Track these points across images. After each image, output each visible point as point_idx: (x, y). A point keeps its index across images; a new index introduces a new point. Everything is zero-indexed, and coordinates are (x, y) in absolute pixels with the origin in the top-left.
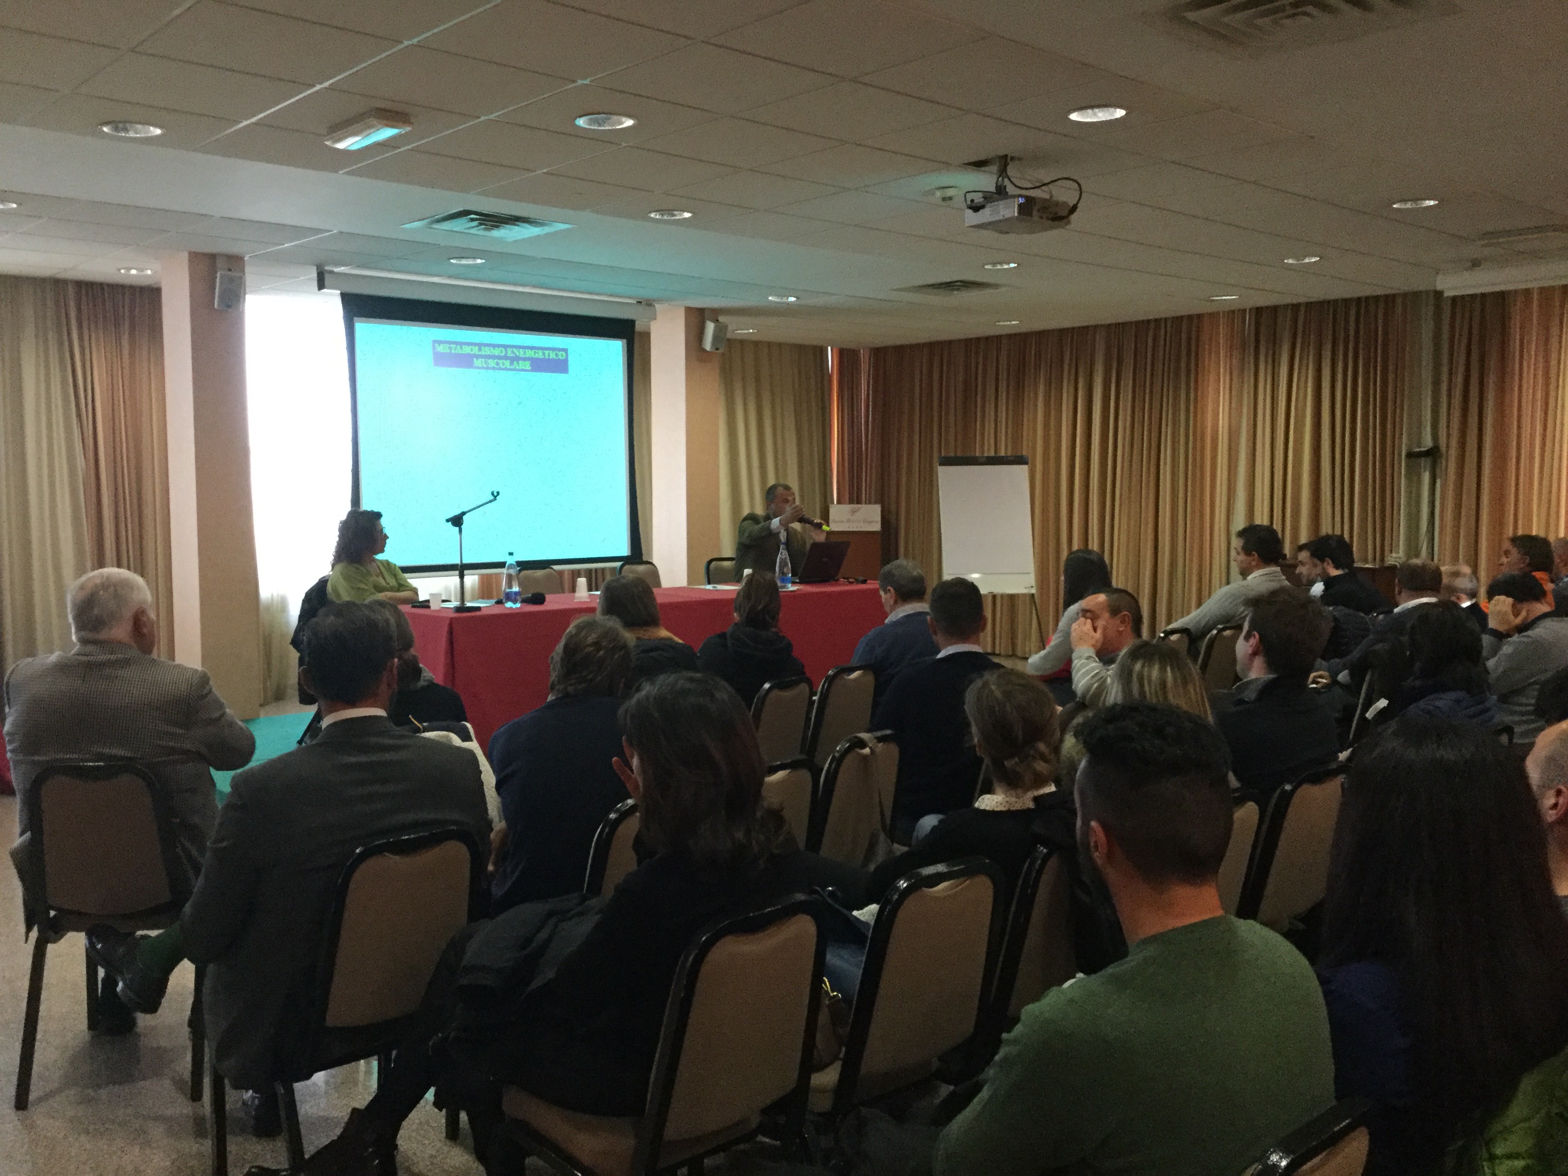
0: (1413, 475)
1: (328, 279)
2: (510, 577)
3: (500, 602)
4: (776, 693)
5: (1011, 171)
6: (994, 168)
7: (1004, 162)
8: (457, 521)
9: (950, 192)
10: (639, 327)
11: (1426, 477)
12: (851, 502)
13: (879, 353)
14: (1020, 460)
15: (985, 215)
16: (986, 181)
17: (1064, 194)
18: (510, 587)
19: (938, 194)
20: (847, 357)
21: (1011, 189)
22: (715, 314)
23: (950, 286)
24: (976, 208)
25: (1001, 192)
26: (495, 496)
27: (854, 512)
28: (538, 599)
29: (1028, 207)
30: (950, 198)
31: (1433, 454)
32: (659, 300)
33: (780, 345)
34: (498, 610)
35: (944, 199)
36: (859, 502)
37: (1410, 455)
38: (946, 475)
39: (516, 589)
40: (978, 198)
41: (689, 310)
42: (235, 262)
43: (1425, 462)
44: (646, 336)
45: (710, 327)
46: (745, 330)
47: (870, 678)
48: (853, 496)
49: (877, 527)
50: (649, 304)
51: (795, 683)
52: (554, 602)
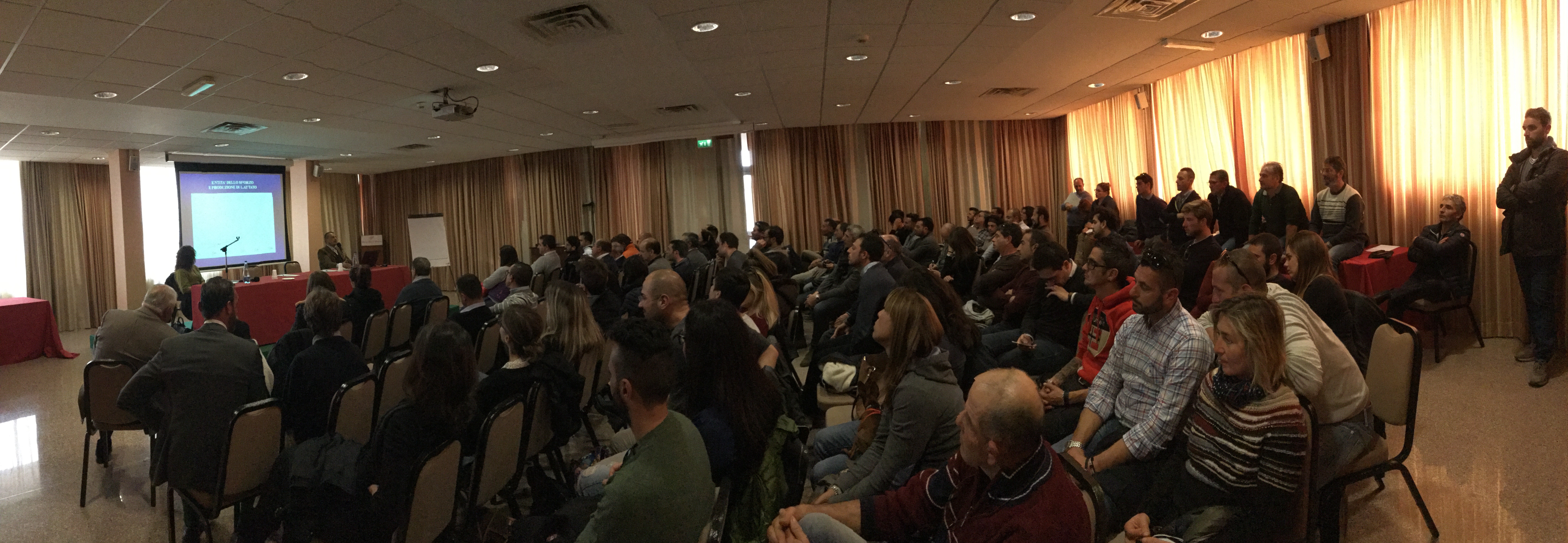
0: (585, 213)
1: (170, 157)
2: (246, 272)
3: (241, 281)
4: (377, 318)
5: (449, 93)
6: (442, 94)
7: (446, 91)
8: (224, 249)
9: (422, 105)
10: (287, 170)
11: (590, 213)
12: (370, 234)
13: (377, 176)
14: (440, 215)
15: (439, 114)
16: (439, 98)
17: (472, 104)
18: (246, 275)
19: (418, 105)
20: (365, 178)
21: (449, 101)
22: (318, 162)
23: (411, 147)
24: (437, 110)
25: (446, 103)
26: (238, 239)
27: (371, 238)
28: (256, 279)
29: (457, 109)
30: (423, 107)
31: (592, 204)
32: (296, 157)
33: (340, 174)
34: (241, 285)
35: (421, 107)
36: (372, 234)
37: (584, 206)
38: (411, 222)
39: (248, 276)
40: (437, 106)
41: (308, 161)
42: (136, 152)
43: (589, 208)
44: (289, 173)
45: (316, 168)
46: (328, 169)
47: (410, 307)
48: (370, 232)
49: (381, 244)
50: (290, 160)
51: (384, 312)
52: (263, 280)
